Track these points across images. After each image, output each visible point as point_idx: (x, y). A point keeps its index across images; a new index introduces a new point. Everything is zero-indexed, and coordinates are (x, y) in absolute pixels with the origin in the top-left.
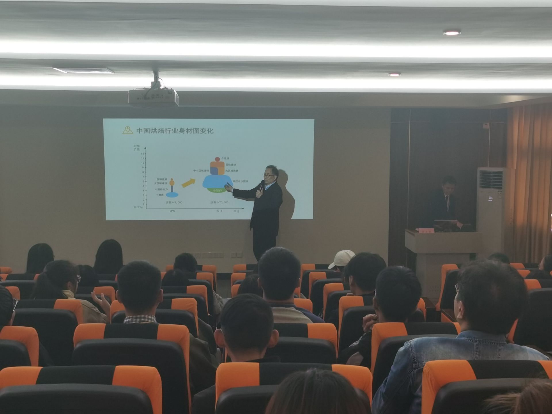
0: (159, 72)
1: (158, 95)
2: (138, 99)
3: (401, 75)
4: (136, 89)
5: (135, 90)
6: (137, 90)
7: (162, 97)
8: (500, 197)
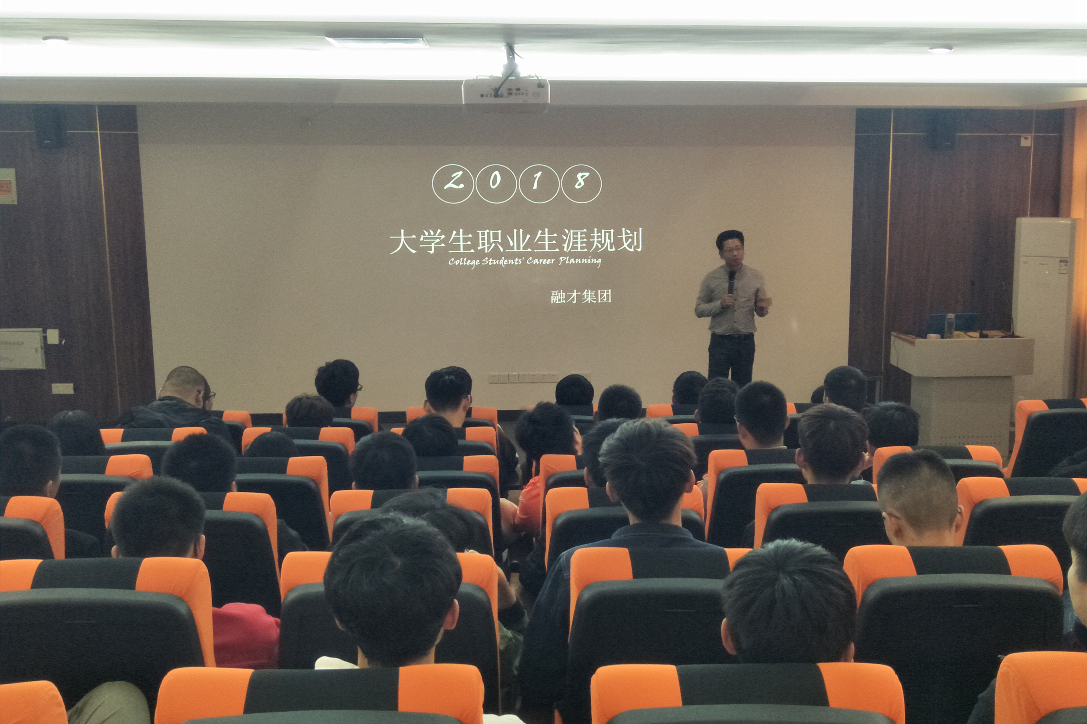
0: (515, 45)
1: (518, 89)
2: (482, 96)
3: (953, 50)
4: (477, 77)
5: (475, 78)
6: (480, 79)
7: (527, 94)
8: (1065, 272)
